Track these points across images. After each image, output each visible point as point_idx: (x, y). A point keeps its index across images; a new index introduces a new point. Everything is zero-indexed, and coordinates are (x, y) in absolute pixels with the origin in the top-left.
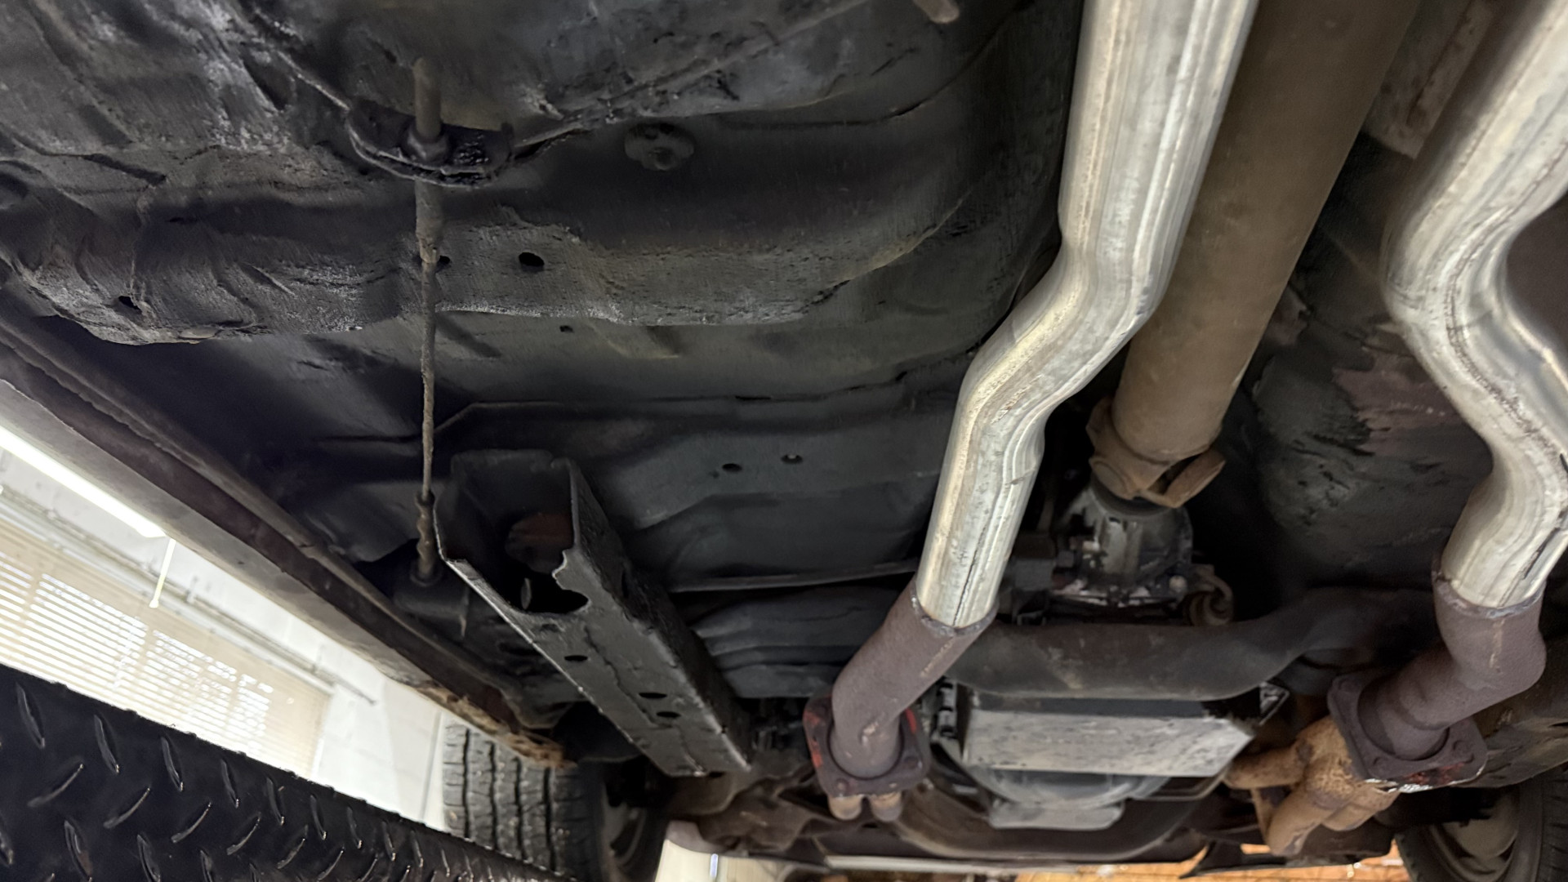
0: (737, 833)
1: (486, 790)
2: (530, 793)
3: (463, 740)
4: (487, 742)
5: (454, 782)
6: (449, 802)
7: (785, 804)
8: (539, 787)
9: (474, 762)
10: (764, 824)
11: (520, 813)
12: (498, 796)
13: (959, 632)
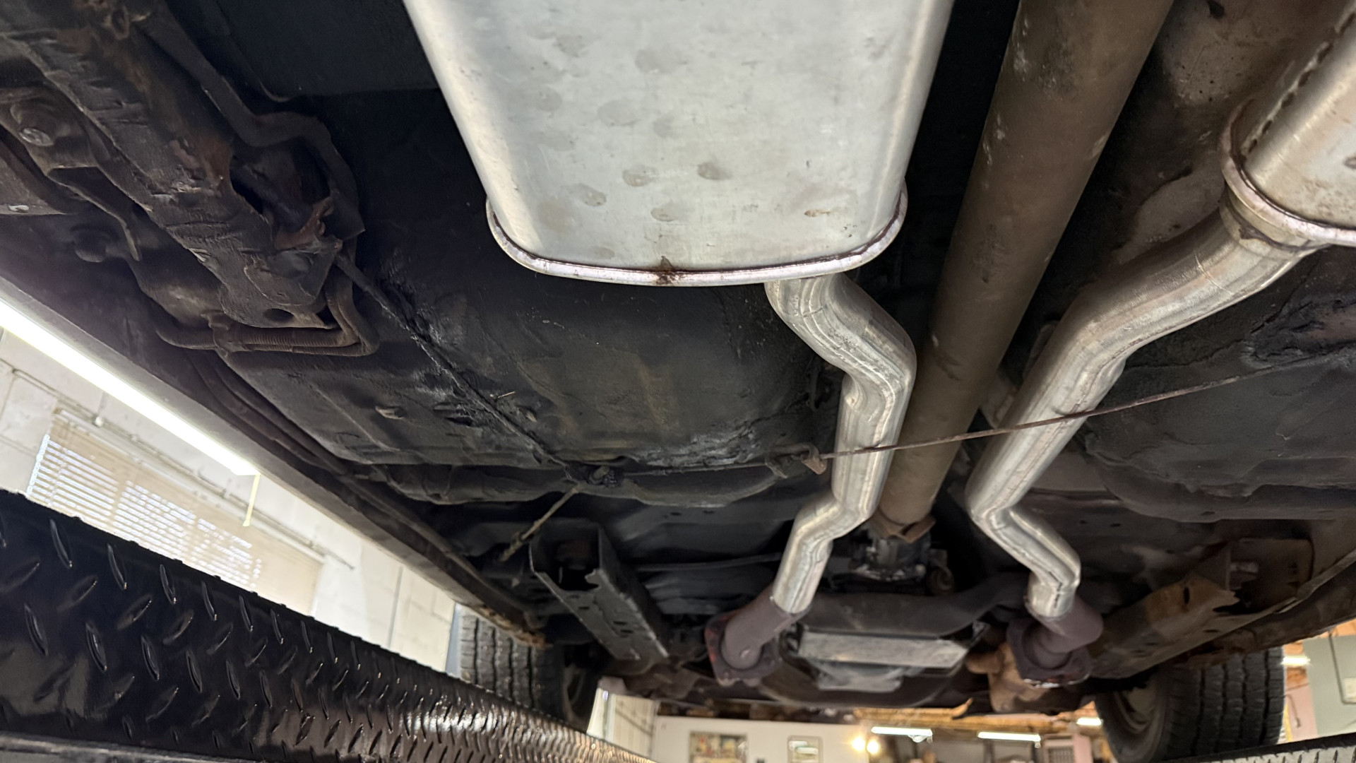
0: (651, 688)
1: (489, 659)
2: (518, 660)
3: (473, 626)
4: (490, 627)
5: (468, 652)
6: (465, 666)
7: (685, 671)
8: (525, 658)
9: (482, 640)
10: (669, 682)
11: (512, 674)
12: (497, 663)
13: (793, 615)
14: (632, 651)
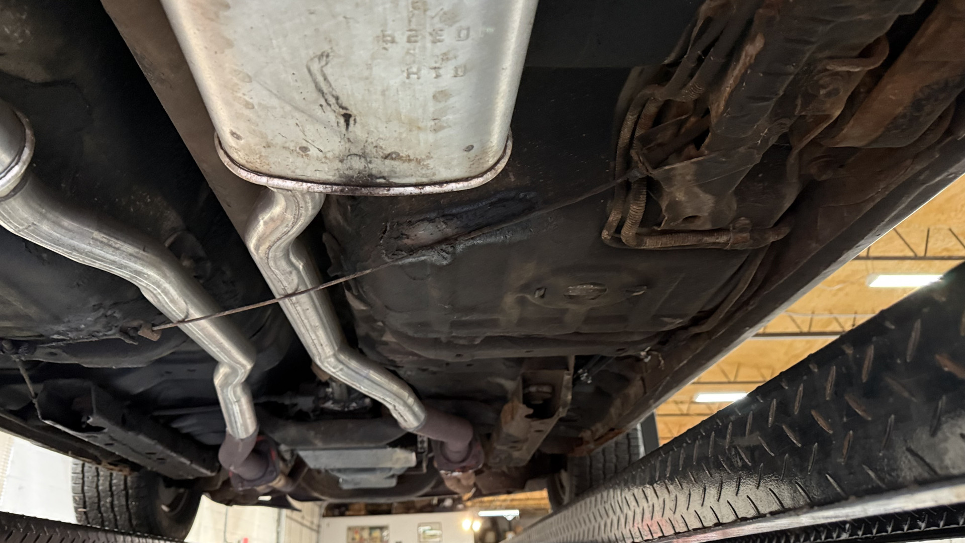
1: (94, 485)
2: (117, 485)
5: (77, 482)
8: (122, 483)
9: (88, 472)
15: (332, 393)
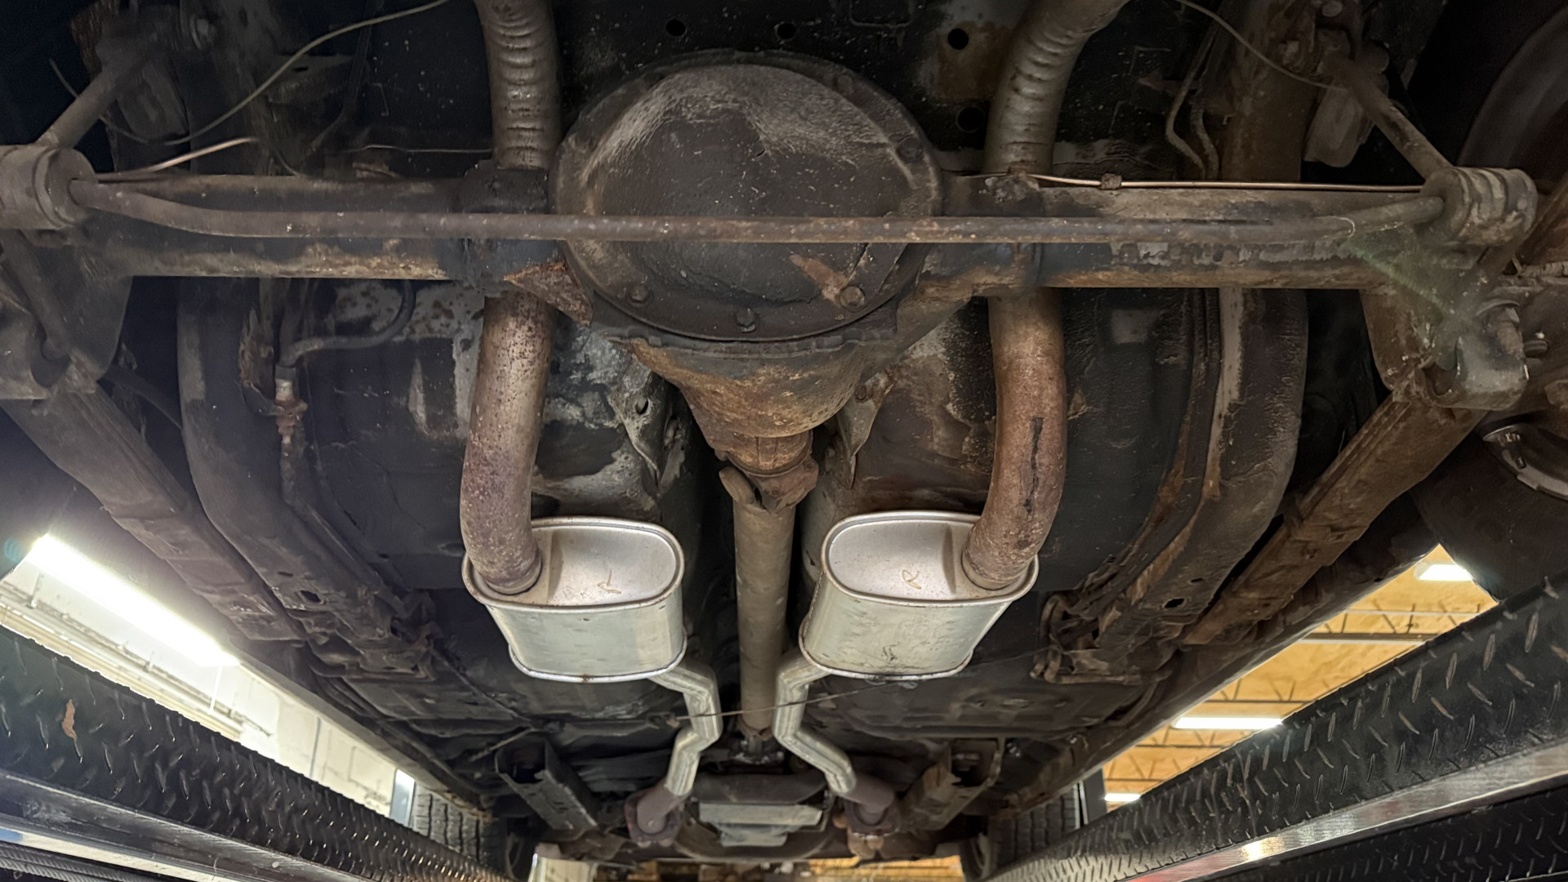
2: (468, 832)
3: (428, 803)
4: (443, 802)
8: (474, 829)
9: (435, 815)
10: (598, 846)
11: (461, 844)
12: (449, 835)
13: (680, 797)
14: (567, 823)
15: (747, 746)
